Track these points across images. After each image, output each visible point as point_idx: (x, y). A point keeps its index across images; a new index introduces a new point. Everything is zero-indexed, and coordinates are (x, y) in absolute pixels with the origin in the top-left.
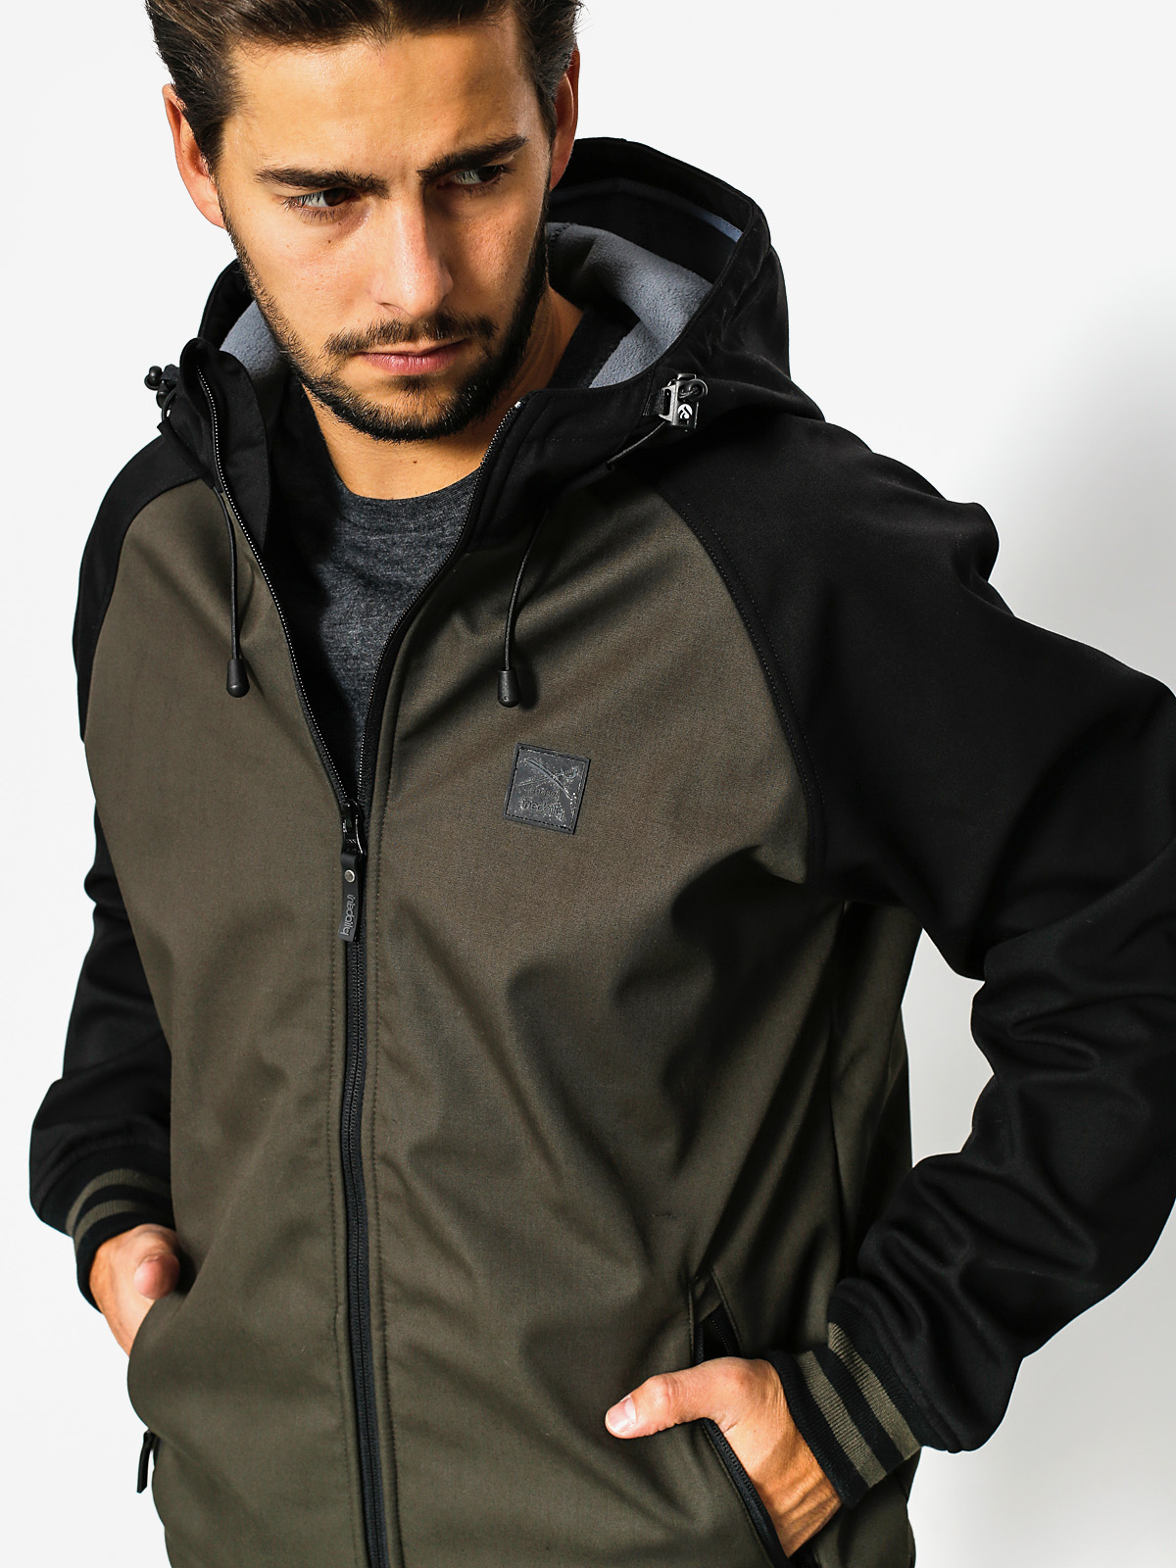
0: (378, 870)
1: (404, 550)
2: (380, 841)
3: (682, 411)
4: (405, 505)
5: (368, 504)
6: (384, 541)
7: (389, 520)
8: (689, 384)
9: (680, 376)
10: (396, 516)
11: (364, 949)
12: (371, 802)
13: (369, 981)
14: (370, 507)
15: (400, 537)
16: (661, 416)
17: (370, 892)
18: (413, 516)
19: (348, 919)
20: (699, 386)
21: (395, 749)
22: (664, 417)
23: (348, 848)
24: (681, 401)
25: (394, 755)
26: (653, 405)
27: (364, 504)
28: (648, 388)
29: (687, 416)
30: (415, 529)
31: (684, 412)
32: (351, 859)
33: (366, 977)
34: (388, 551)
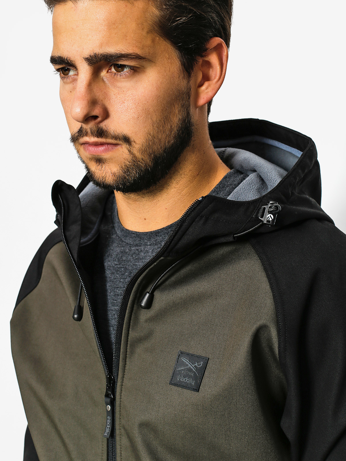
0: (120, 406)
1: (144, 254)
2: (121, 393)
3: (269, 217)
4: (147, 234)
5: (134, 234)
6: (138, 250)
7: (140, 241)
8: (273, 206)
9: (271, 202)
10: (144, 239)
11: (115, 441)
12: (118, 375)
13: (117, 455)
14: (134, 235)
15: (144, 248)
16: (260, 218)
17: (117, 415)
18: (150, 239)
19: (108, 428)
20: (277, 207)
21: (128, 350)
22: (261, 219)
23: (107, 395)
24: (270, 212)
25: (128, 353)
26: (258, 213)
27: (132, 234)
28: (258, 205)
29: (271, 219)
30: (150, 245)
31: (270, 217)
32: (108, 400)
33: (116, 454)
34: (138, 254)
